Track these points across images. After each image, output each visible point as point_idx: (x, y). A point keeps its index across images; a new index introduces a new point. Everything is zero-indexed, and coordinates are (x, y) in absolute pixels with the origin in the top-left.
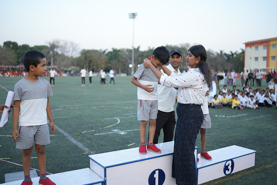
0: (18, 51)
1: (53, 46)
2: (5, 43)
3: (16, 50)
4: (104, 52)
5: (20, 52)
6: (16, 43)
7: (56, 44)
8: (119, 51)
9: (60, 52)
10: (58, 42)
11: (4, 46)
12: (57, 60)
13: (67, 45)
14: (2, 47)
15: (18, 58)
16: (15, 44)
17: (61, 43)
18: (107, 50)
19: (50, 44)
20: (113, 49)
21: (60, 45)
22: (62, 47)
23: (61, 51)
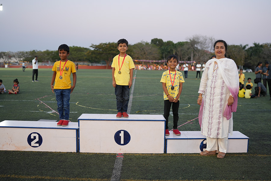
0: (163, 47)
1: (193, 43)
2: (152, 41)
3: (161, 46)
4: (245, 47)
5: (164, 48)
6: (162, 40)
7: (196, 40)
8: (262, 46)
9: (199, 48)
10: (198, 38)
11: (151, 43)
12: (196, 55)
13: (207, 41)
14: (150, 44)
15: (163, 53)
16: (160, 41)
17: (201, 39)
18: (247, 45)
19: (190, 40)
20: (255, 44)
21: (200, 41)
22: (201, 43)
23: (201, 46)
